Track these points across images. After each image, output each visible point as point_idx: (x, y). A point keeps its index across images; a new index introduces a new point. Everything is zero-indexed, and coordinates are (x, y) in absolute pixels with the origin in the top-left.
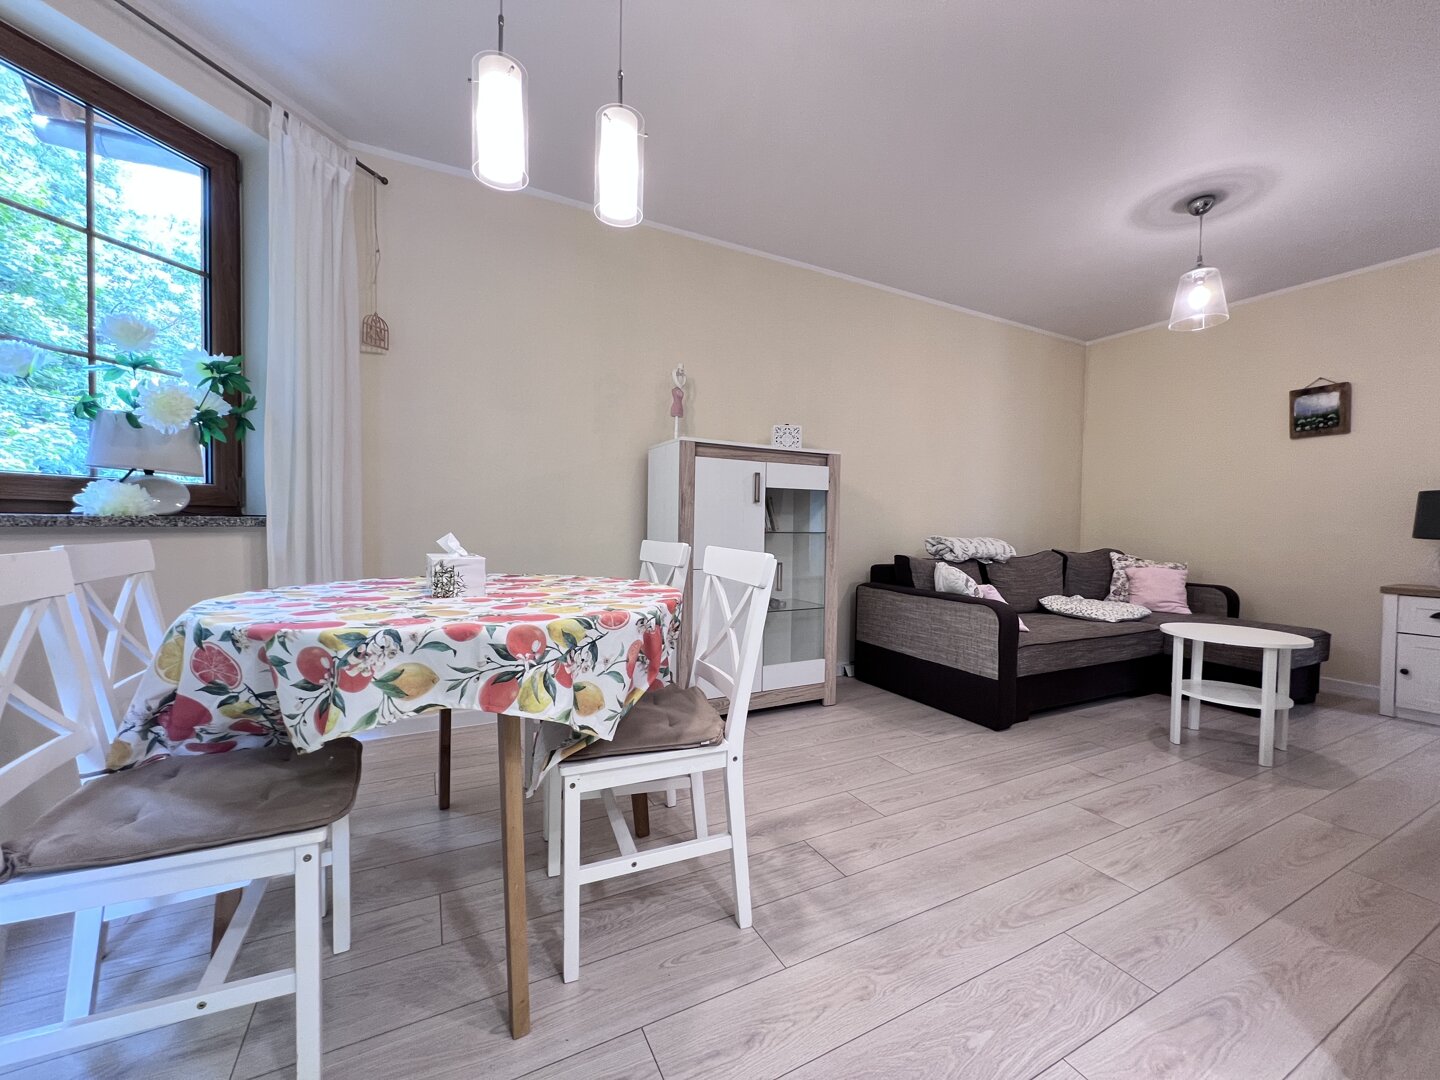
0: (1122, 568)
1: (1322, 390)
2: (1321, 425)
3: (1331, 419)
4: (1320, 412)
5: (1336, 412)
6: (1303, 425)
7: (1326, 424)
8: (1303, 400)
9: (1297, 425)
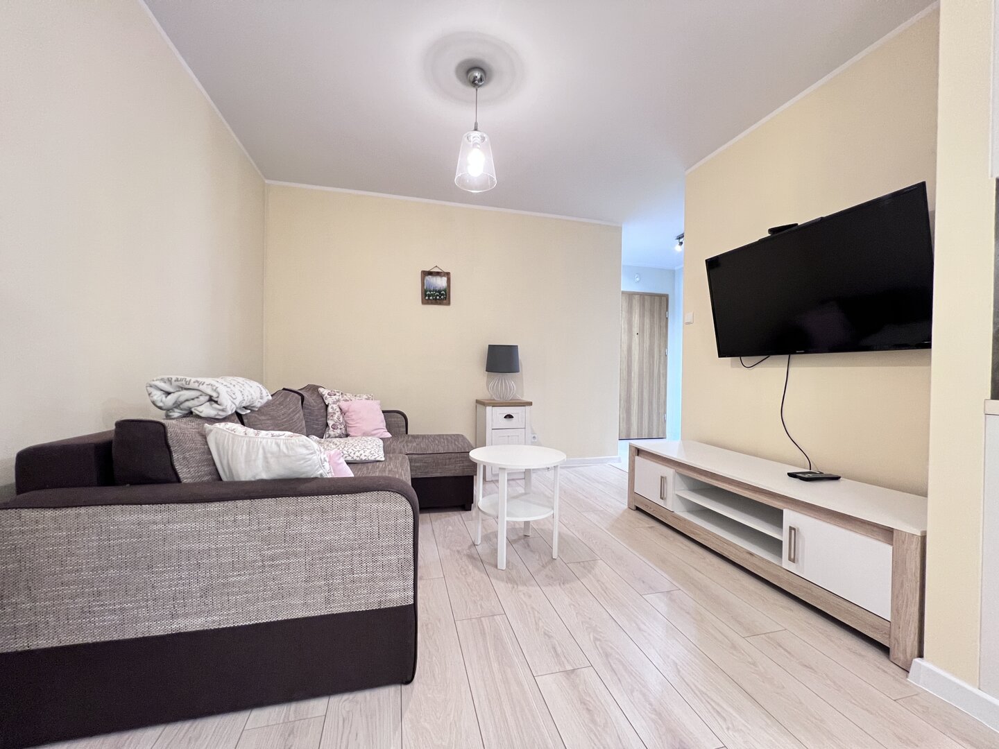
0: (334, 403)
1: (438, 274)
2: (438, 297)
3: (443, 295)
4: (437, 289)
5: (445, 290)
6: (429, 296)
7: (440, 297)
8: (429, 278)
9: (426, 295)
